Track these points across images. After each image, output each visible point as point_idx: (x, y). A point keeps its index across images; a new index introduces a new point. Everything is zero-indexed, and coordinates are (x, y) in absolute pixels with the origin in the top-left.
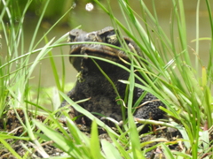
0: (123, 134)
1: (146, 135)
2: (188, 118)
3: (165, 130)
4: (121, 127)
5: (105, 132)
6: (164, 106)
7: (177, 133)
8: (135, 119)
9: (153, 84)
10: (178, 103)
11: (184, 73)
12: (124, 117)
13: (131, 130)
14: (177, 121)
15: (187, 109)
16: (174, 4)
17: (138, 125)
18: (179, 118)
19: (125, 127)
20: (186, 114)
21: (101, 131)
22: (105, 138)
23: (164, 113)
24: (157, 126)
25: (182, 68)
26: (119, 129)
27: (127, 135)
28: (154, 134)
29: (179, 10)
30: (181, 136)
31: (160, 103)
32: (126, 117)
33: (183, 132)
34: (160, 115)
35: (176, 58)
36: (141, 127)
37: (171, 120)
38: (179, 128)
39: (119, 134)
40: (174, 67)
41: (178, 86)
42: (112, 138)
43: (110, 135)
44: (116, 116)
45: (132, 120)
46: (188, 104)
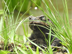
0: (47, 51)
1: (55, 51)
2: (69, 46)
3: (61, 50)
4: (47, 49)
5: (41, 51)
6: (61, 42)
7: (65, 51)
8: (52, 46)
9: (57, 34)
10: (66, 41)
11: (68, 30)
12: (48, 46)
13: (50, 50)
14: (65, 47)
15: (69, 43)
16: (64, 7)
17: (52, 48)
18: (66, 46)
19: (48, 49)
20: (69, 45)
21: (40, 50)
22: (41, 52)
23: (61, 44)
24: (59, 49)
25: (67, 29)
26: (46, 49)
27: (49, 52)
28: (58, 51)
29: (66, 9)
30: (67, 52)
31: (60, 41)
32: (48, 45)
33: (67, 50)
34: (60, 45)
35: (65, 25)
36: (53, 49)
37: (63, 46)
38: (66, 49)
39: (46, 51)
40: (64, 29)
41: (66, 35)
42: (44, 53)
43: (43, 51)
44: (45, 45)
45: (50, 46)
46: (69, 41)
